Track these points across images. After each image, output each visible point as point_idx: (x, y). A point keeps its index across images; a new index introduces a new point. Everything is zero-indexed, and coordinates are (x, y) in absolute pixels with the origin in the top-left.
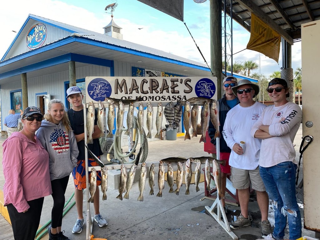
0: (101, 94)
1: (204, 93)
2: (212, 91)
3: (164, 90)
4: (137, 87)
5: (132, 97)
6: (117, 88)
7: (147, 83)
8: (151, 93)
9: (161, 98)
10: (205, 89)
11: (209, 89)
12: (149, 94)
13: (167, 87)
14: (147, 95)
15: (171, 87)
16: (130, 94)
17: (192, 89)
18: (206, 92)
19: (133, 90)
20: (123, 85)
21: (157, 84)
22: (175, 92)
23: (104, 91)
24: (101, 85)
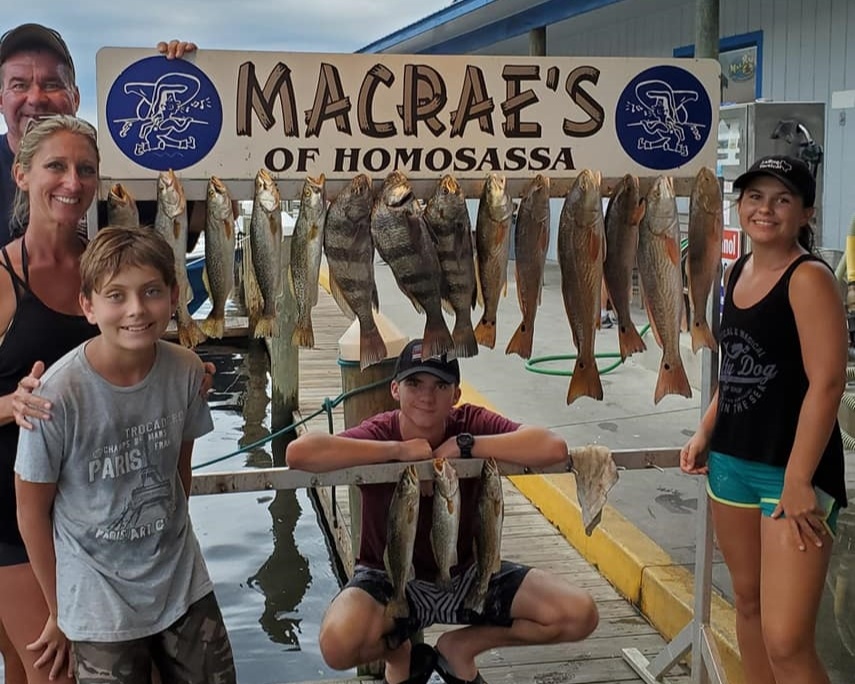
0: (173, 135)
1: (657, 136)
2: (694, 127)
3: (468, 117)
4: (342, 105)
5: (317, 150)
6: (249, 106)
7: (389, 83)
8: (407, 133)
9: (454, 159)
10: (663, 118)
11: (682, 121)
12: (401, 141)
13: (486, 106)
14: (390, 145)
15: (503, 105)
16: (308, 135)
17: (602, 117)
18: (668, 135)
19: (323, 117)
20: (276, 90)
21: (438, 90)
22: (523, 129)
23: (185, 120)
24: (173, 92)
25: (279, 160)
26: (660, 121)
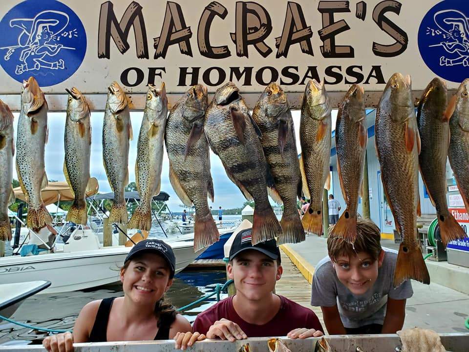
0: (47, 58)
1: (456, 55)
3: (290, 42)
4: (185, 33)
5: (164, 69)
6: (108, 34)
7: (223, 16)
8: (239, 55)
9: (280, 75)
10: (461, 40)
12: (234, 61)
13: (305, 33)
14: (225, 64)
15: (319, 32)
16: (156, 57)
17: (406, 40)
19: (169, 42)
20: (131, 22)
21: (264, 21)
22: (338, 51)
23: (56, 47)
24: (47, 25)
25: (132, 77)
26: (458, 43)
